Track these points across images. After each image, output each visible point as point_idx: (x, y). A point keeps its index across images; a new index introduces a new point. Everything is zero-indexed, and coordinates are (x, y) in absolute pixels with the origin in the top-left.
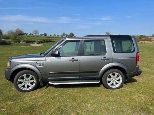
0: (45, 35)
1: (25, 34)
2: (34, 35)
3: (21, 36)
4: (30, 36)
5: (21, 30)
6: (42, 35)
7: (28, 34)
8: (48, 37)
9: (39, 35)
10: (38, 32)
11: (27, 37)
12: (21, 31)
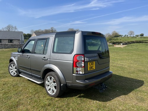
0: (142, 35)
1: (120, 36)
2: (129, 36)
3: (116, 38)
4: (124, 38)
5: (117, 32)
6: (137, 36)
7: (123, 36)
8: (144, 38)
9: (135, 36)
10: (134, 32)
11: (121, 39)
12: (116, 34)
